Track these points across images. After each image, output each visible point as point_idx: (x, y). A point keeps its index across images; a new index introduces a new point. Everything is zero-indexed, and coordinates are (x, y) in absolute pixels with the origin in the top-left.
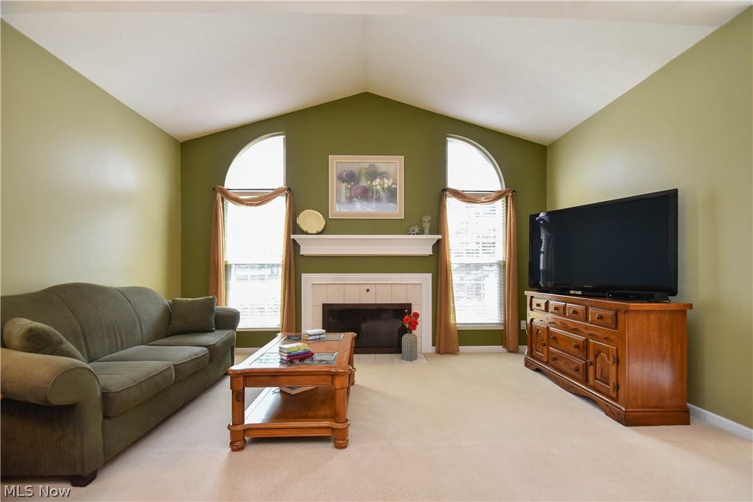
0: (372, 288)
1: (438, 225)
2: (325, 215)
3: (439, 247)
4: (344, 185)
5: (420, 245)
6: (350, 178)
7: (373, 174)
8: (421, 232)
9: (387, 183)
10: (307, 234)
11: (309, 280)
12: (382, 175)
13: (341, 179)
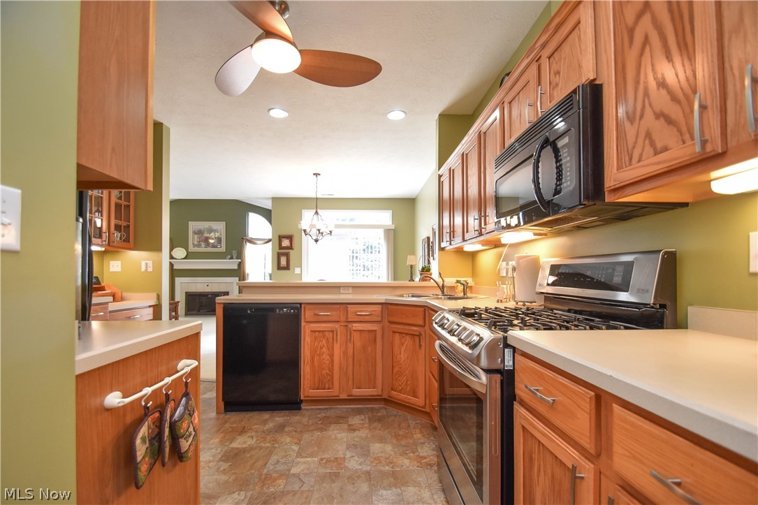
0: (210, 285)
1: (240, 255)
2: (187, 251)
3: (241, 265)
4: (196, 236)
5: (232, 264)
6: (199, 232)
7: (210, 231)
8: (232, 258)
9: (217, 235)
10: (176, 259)
11: (178, 280)
12: (215, 231)
13: (195, 233)
